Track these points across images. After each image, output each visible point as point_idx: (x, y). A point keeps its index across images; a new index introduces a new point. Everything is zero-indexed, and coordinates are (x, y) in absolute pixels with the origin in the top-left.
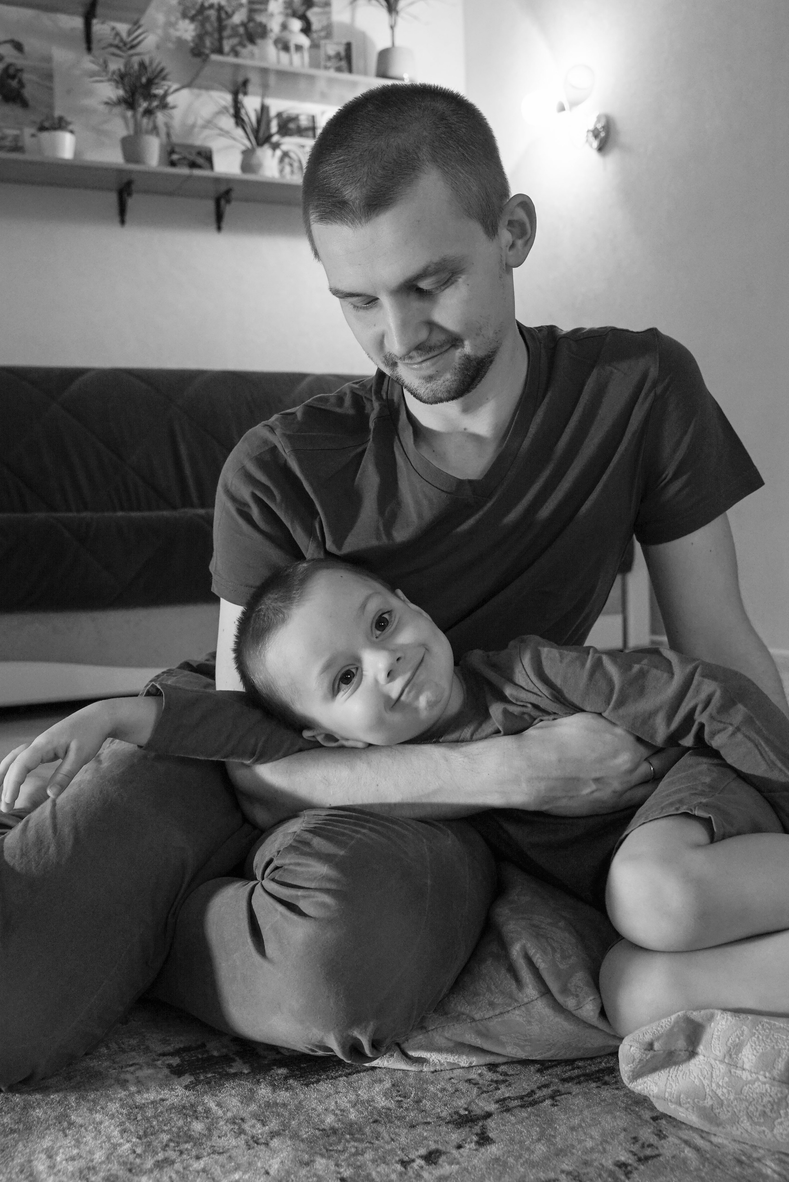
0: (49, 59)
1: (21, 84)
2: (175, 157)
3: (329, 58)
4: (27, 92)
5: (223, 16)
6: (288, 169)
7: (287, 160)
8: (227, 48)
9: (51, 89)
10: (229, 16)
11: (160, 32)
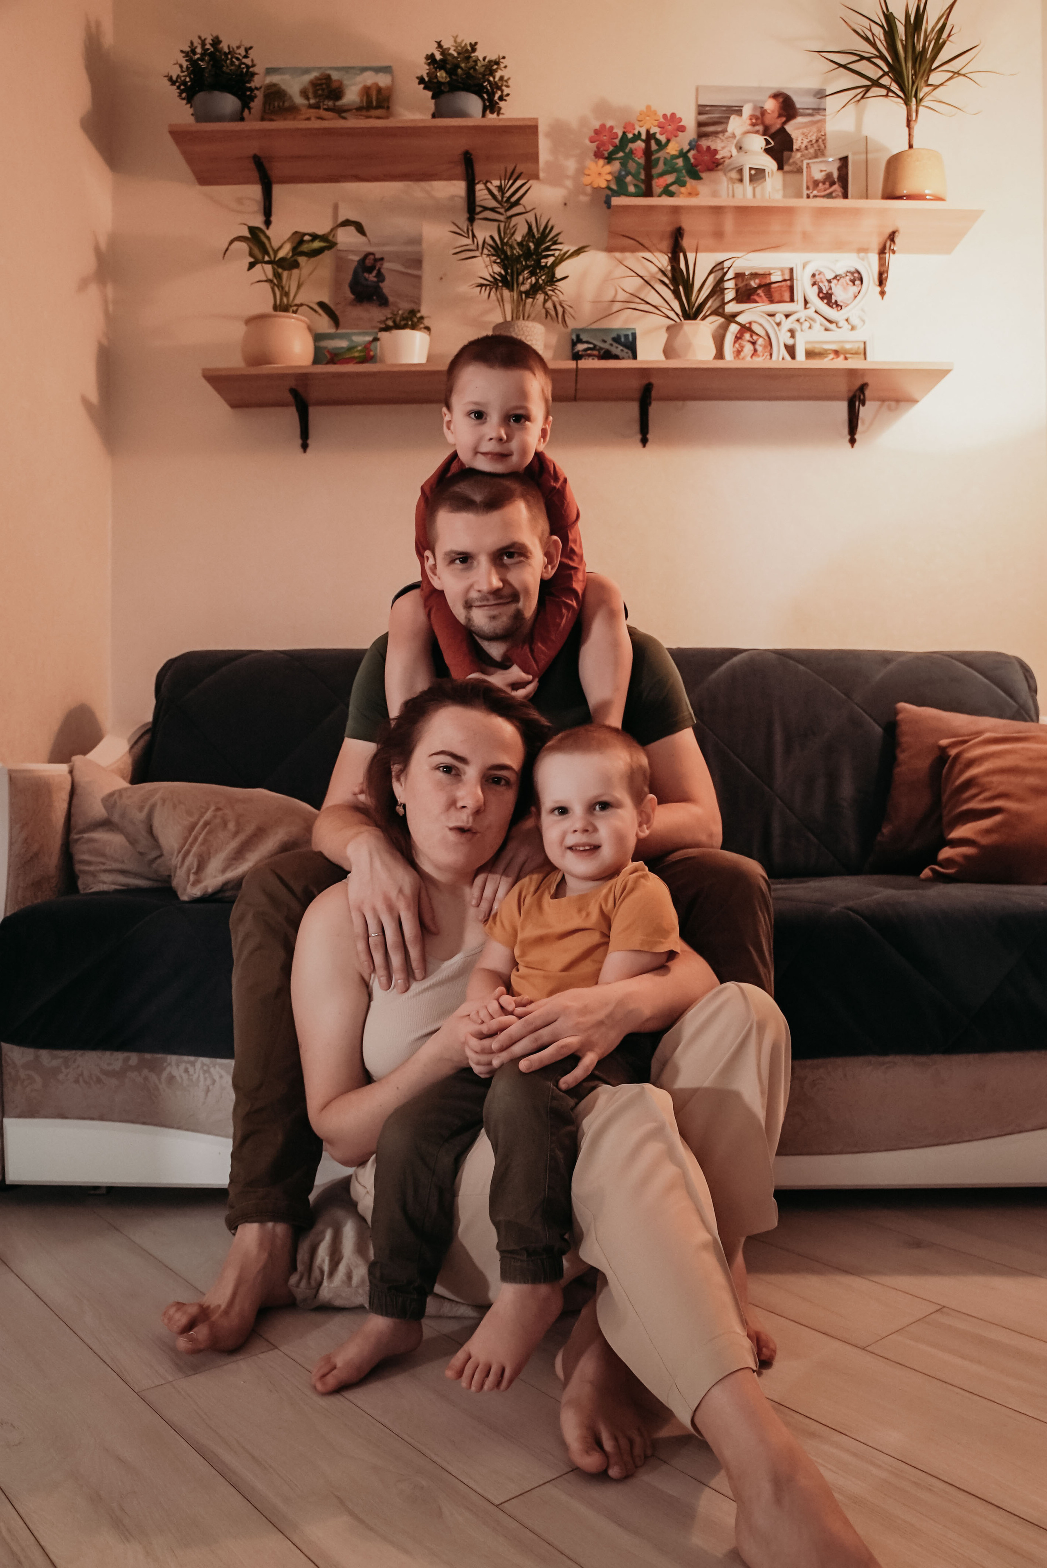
0: (417, 241)
1: (380, 277)
2: (580, 347)
3: (816, 183)
4: (386, 287)
5: (654, 146)
6: (748, 348)
7: (747, 336)
8: (657, 190)
9: (419, 278)
10: (661, 146)
11: (569, 183)
